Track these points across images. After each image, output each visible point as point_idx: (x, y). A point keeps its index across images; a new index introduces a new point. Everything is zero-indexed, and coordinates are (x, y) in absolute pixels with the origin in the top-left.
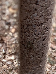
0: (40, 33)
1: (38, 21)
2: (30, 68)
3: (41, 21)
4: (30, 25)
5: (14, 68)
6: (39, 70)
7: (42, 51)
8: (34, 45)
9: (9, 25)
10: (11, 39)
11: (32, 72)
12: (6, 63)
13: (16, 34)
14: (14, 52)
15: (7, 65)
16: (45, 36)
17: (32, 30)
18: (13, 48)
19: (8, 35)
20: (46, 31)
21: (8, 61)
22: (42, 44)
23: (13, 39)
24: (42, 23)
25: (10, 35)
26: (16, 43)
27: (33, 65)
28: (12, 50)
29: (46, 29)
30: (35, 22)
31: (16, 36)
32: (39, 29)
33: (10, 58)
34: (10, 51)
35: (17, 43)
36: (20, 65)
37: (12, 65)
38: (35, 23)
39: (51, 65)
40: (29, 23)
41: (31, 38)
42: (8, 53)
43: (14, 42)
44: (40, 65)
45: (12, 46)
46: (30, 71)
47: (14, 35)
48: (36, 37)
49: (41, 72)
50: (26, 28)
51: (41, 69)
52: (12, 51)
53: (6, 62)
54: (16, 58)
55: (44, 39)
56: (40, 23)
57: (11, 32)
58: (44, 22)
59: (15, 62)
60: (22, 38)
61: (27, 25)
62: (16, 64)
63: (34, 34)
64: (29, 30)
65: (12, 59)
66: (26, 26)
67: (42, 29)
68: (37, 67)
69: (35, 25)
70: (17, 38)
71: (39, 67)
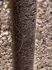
0: (30, 14)
1: (27, 2)
2: (23, 49)
3: (30, 2)
4: (21, 6)
5: (8, 43)
6: (31, 51)
7: (33, 32)
8: (26, 26)
9: (2, 1)
10: (4, 14)
11: (25, 53)
12: (1, 39)
13: (8, 10)
14: (7, 28)
15: (3, 41)
16: (34, 17)
17: (23, 12)
18: (7, 24)
19: (2, 11)
20: (34, 12)
21: (3, 36)
22: (32, 25)
23: (6, 14)
24: (31, 4)
25: (4, 11)
26: (8, 19)
27: (25, 46)
28: (6, 25)
29: (35, 10)
30: (25, 3)
31: (8, 11)
32: (29, 10)
33: (4, 33)
34: (4, 26)
35: (10, 18)
36: (14, 43)
37: (7, 41)
38: (25, 5)
39: (39, 39)
40: (20, 5)
41: (22, 19)
42: (3, 28)
43: (7, 18)
44: (32, 46)
45: (6, 21)
46: (23, 52)
47: (7, 10)
48: (26, 19)
49: (33, 53)
50: (18, 9)
51: (33, 50)
52: (6, 27)
53: (1, 37)
54: (9, 34)
55: (34, 20)
56: (29, 4)
57: (4, 8)
58: (32, 3)
59: (9, 37)
60: (15, 19)
61: (19, 6)
62: (10, 39)
63: (25, 15)
64: (21, 11)
65: (6, 35)
66: (18, 8)
67: (31, 10)
68: (29, 48)
69: (25, 7)
70: (9, 13)
71: (31, 48)
